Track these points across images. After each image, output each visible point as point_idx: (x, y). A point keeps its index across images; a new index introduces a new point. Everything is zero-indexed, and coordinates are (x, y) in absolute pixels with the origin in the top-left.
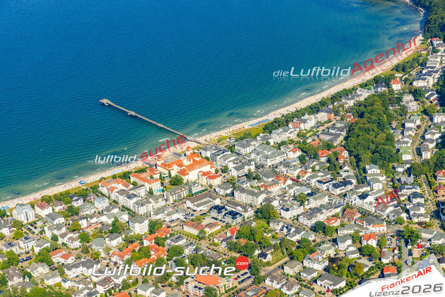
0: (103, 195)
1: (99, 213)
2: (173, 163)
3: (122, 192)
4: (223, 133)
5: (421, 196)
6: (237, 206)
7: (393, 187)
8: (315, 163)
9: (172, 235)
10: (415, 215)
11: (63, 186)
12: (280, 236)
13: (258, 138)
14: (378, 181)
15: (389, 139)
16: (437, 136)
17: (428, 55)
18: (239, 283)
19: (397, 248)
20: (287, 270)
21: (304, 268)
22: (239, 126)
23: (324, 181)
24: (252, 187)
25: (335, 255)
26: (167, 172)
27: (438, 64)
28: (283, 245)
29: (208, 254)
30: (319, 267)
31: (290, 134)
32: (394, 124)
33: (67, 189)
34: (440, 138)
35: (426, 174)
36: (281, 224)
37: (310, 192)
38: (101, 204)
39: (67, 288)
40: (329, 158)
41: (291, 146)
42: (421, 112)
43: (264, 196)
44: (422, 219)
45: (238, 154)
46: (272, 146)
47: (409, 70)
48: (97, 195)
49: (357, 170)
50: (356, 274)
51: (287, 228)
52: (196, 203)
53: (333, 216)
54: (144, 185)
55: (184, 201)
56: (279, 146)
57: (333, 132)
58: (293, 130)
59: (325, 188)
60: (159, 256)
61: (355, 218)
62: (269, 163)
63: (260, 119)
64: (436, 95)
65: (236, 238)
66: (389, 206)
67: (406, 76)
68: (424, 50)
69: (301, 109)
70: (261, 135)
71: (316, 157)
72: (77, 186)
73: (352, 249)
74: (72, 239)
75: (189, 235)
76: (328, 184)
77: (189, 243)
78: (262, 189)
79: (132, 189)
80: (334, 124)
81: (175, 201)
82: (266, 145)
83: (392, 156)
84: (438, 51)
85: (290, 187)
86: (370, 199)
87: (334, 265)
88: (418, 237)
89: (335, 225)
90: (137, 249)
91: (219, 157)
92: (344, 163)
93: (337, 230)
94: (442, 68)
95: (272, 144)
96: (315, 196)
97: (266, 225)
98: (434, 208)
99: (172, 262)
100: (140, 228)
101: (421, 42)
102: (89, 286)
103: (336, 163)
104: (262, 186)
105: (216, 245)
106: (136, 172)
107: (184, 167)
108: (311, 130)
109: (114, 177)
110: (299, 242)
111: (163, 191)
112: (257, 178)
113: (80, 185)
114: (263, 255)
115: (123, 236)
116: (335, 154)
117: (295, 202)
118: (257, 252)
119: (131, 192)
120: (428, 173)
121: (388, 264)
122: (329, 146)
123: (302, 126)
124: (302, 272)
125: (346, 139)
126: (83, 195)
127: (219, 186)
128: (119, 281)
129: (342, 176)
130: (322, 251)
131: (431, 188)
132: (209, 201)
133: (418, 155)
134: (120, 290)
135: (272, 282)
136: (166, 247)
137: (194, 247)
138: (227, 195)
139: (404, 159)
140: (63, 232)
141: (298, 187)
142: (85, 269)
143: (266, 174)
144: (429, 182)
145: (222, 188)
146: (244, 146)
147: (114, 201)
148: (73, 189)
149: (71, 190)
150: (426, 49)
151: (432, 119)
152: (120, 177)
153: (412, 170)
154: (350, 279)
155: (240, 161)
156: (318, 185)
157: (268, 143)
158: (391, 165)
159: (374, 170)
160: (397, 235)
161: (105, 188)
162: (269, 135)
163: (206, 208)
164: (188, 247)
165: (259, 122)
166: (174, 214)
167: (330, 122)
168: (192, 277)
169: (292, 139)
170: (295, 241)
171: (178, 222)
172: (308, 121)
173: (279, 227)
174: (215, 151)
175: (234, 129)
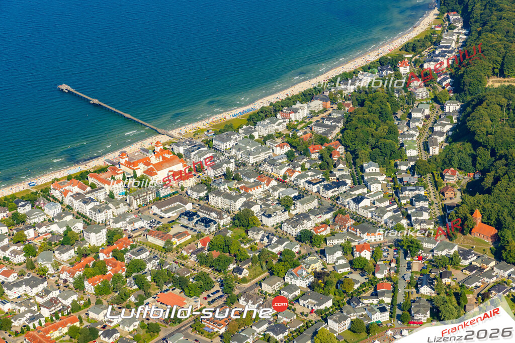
0: (56, 199)
1: (49, 220)
2: (139, 161)
3: (77, 196)
4: (201, 125)
5: (425, 199)
6: (211, 212)
7: (394, 188)
8: (305, 160)
9: (133, 247)
10: (417, 221)
11: (10, 188)
12: (259, 247)
13: (241, 131)
14: (377, 181)
15: (392, 132)
16: (448, 127)
17: (443, 32)
18: (209, 303)
19: (395, 260)
20: (265, 287)
21: (286, 284)
22: (219, 116)
23: (314, 182)
24: (230, 189)
25: (323, 269)
26: (132, 171)
27: (454, 43)
28: (263, 257)
29: (174, 270)
30: (303, 284)
31: (279, 126)
32: (400, 114)
33: (14, 192)
34: (451, 130)
35: (432, 173)
36: (262, 233)
37: (297, 194)
38: (52, 211)
39: (6, 311)
40: (321, 155)
41: (279, 141)
42: (432, 99)
43: (242, 200)
44: (425, 226)
45: (216, 150)
46: (257, 141)
47: (421, 50)
48: (49, 200)
49: (353, 169)
50: (344, 292)
51: (268, 237)
52: (163, 209)
53: (322, 223)
54: (103, 188)
55: (150, 206)
56: (264, 140)
57: (329, 123)
58: (282, 121)
59: (315, 190)
60: (116, 272)
61: (347, 225)
62: (252, 160)
63: (245, 108)
64: (449, 80)
65: (209, 250)
66: (387, 211)
67: (417, 57)
68: (439, 26)
69: (292, 97)
70: (244, 127)
71: (306, 153)
72: (26, 188)
73: (342, 262)
74: (15, 253)
75: (154, 247)
76: (318, 185)
77: (152, 256)
78: (242, 192)
79: (88, 193)
80: (330, 114)
81: (140, 206)
82: (249, 140)
83: (394, 152)
84: (455, 27)
85: (274, 189)
86: (366, 202)
87: (320, 281)
88: (419, 247)
89: (324, 233)
90: (92, 263)
91: (193, 153)
92: (338, 161)
93: (325, 240)
94: (458, 48)
95: (257, 137)
96: (302, 199)
97: (244, 234)
98: (439, 213)
99: (131, 279)
100: (97, 239)
101: (436, 17)
102: (33, 308)
103: (329, 160)
104: (242, 187)
105: (184, 258)
106: (95, 172)
107: (151, 166)
108: (303, 121)
109: (69, 178)
110: (281, 254)
111: (126, 194)
112: (237, 178)
113: (29, 188)
114: (239, 270)
115: (76, 248)
116: (329, 149)
117: (279, 207)
118: (232, 267)
119: (88, 196)
120: (434, 172)
121: (383, 279)
122: (322, 140)
123: (292, 116)
124: (283, 289)
125: (342, 131)
126: (31, 199)
127: (192, 189)
128: (68, 302)
129: (335, 175)
130: (307, 264)
131: (437, 190)
132: (179, 206)
133: (425, 150)
134: (69, 314)
135: (247, 302)
136: (126, 261)
137: (158, 261)
138: (201, 199)
139: (408, 155)
140: (5, 243)
141: (283, 189)
142: (28, 288)
143: (247, 173)
144: (435, 182)
145: (195, 191)
146: (223, 141)
147: (68, 207)
148: (21, 192)
149: (19, 193)
150: (442, 25)
151: (443, 108)
152: (76, 178)
153: (416, 168)
154: (338, 298)
155: (218, 159)
156: (307, 187)
157: (252, 137)
158: (393, 162)
159: (372, 168)
160: (395, 246)
161: (57, 191)
162: (253, 127)
163: (175, 214)
164: (151, 261)
165: (243, 112)
166: (136, 221)
167: (325, 112)
168: (153, 298)
169: (281, 132)
170: (277, 253)
171: (141, 232)
172: (300, 111)
173: (259, 237)
174: (189, 147)
175: (213, 120)
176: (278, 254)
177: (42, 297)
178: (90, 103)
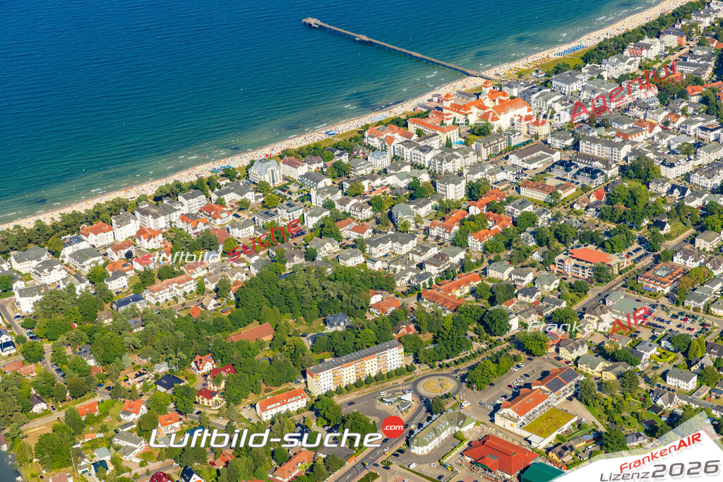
0: (374, 149)
1: (379, 173)
2: (470, 104)
4: (520, 65)
6: (593, 160)
8: (684, 104)
9: (510, 200)
11: (302, 138)
12: (670, 201)
13: (584, 70)
18: (635, 261)
20: (701, 244)
22: (539, 56)
23: (710, 128)
24: (602, 136)
26: (462, 117)
28: (681, 212)
31: (630, 65)
36: (668, 186)
37: (694, 141)
39: (377, 271)
40: (704, 98)
43: (627, 148)
52: (525, 159)
54: (437, 135)
56: (618, 81)
57: (693, 61)
58: (632, 59)
59: (712, 138)
60: (504, 226)
63: (570, 46)
65: (607, 204)
69: (633, 30)
70: (587, 66)
71: (683, 95)
72: (325, 138)
74: (359, 207)
75: (535, 203)
76: (716, 132)
77: (540, 210)
78: (619, 139)
79: (420, 140)
80: (691, 52)
81: (490, 156)
82: (600, 80)
85: (661, 136)
91: (535, 96)
95: (606, 79)
96: (704, 148)
97: (643, 187)
99: (526, 233)
100: (455, 192)
102: (412, 266)
104: (619, 134)
105: (578, 213)
106: (415, 117)
107: (489, 110)
108: (657, 61)
110: (701, 208)
111: (466, 143)
112: (604, 124)
113: (328, 137)
114: (661, 225)
115: (433, 202)
116: (713, 91)
118: (646, 222)
119: (422, 144)
122: (697, 81)
123: (644, 52)
125: (716, 71)
127: (553, 136)
128: (455, 260)
132: (544, 156)
135: (686, 258)
137: (550, 215)
138: (566, 148)
140: (340, 197)
141: (673, 136)
142: (397, 245)
143: (616, 119)
145: (559, 138)
146: (568, 81)
147: (395, 157)
155: (571, 102)
156: (700, 133)
157: (600, 77)
161: (376, 139)
162: (599, 66)
163: (542, 165)
164: (541, 215)
165: (570, 50)
166: (498, 172)
167: (681, 49)
168: (564, 254)
169: (635, 73)
170: (696, 207)
171: (508, 185)
172: (652, 47)
173: (665, 190)
174: (526, 88)
175: (534, 60)
176: (698, 208)
177: (419, 254)
178: (356, 41)
